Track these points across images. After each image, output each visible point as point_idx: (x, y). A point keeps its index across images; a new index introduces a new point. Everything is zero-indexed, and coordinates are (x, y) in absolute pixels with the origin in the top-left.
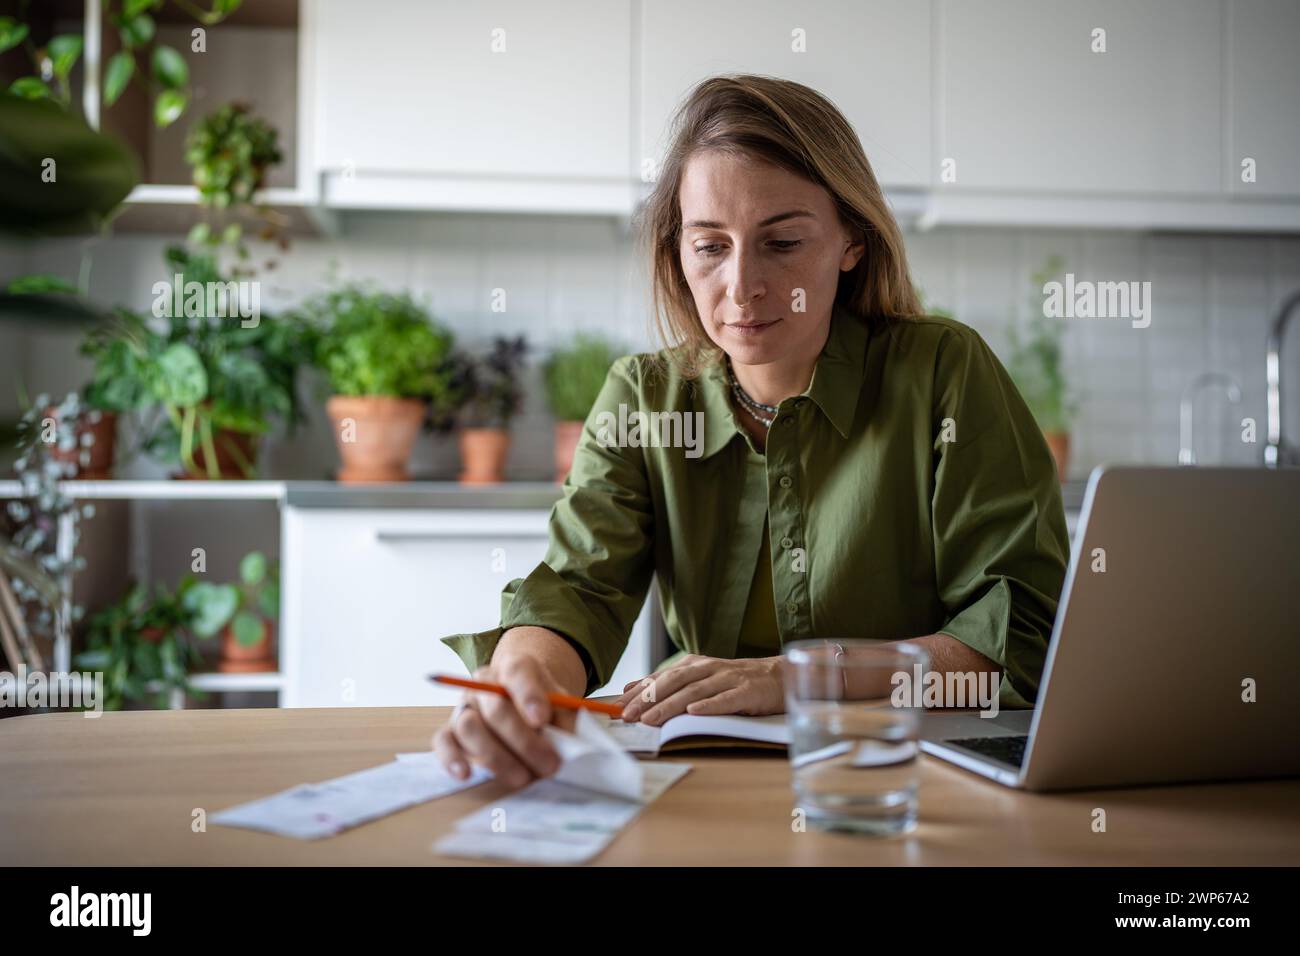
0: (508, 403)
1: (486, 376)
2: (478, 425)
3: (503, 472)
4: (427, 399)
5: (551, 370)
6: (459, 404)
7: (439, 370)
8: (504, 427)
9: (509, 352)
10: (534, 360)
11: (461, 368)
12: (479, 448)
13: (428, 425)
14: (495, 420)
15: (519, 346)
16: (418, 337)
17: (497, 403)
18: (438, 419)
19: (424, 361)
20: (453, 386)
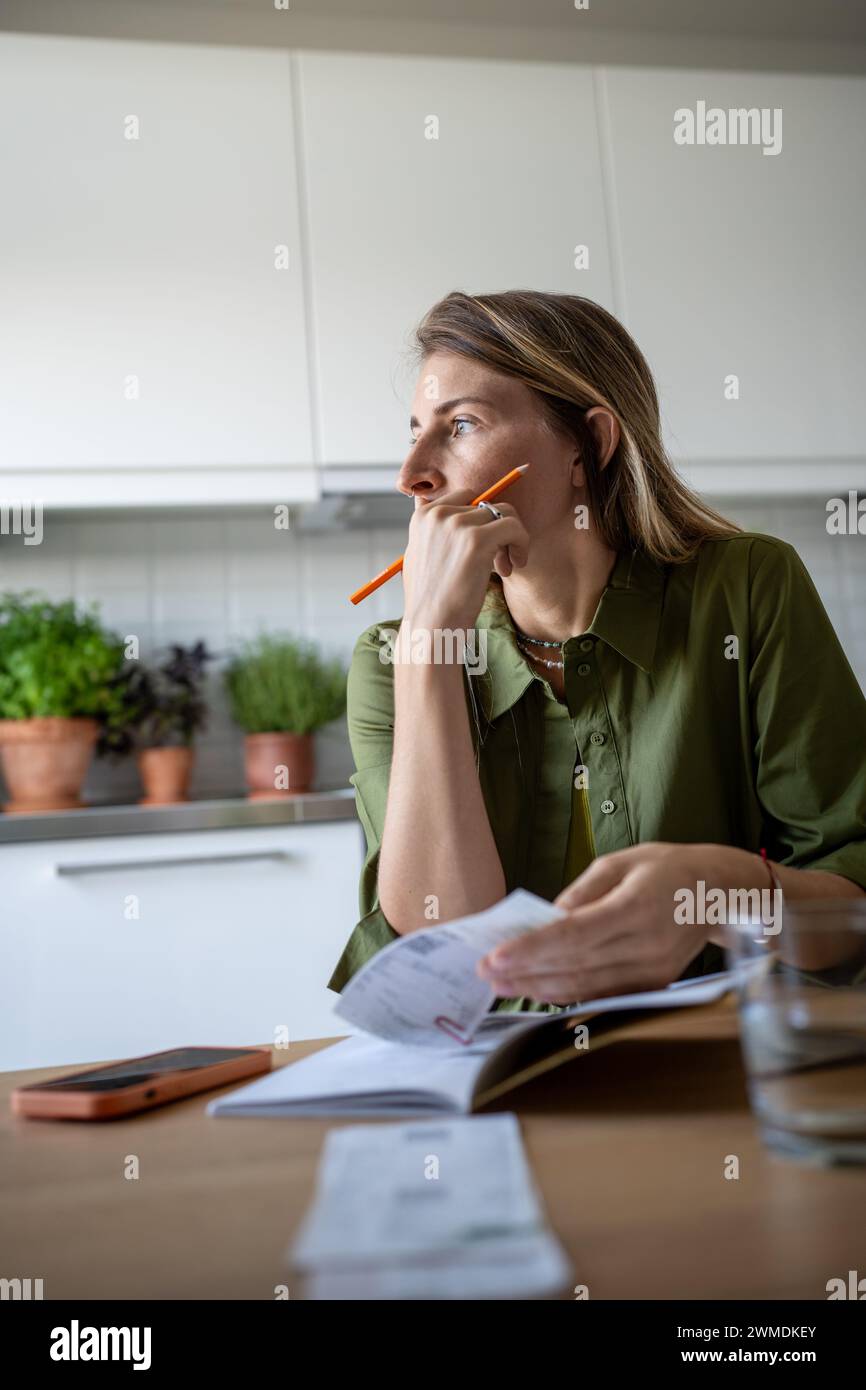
0: (190, 717)
1: (164, 688)
2: (158, 744)
3: (186, 792)
4: (101, 717)
5: (234, 677)
6: (136, 721)
7: (112, 685)
8: (187, 744)
9: (187, 661)
10: (214, 668)
11: (136, 679)
12: (160, 767)
13: (102, 747)
14: (177, 736)
15: (200, 653)
16: (90, 648)
17: (177, 719)
18: (115, 739)
19: (95, 676)
20: (128, 701)
